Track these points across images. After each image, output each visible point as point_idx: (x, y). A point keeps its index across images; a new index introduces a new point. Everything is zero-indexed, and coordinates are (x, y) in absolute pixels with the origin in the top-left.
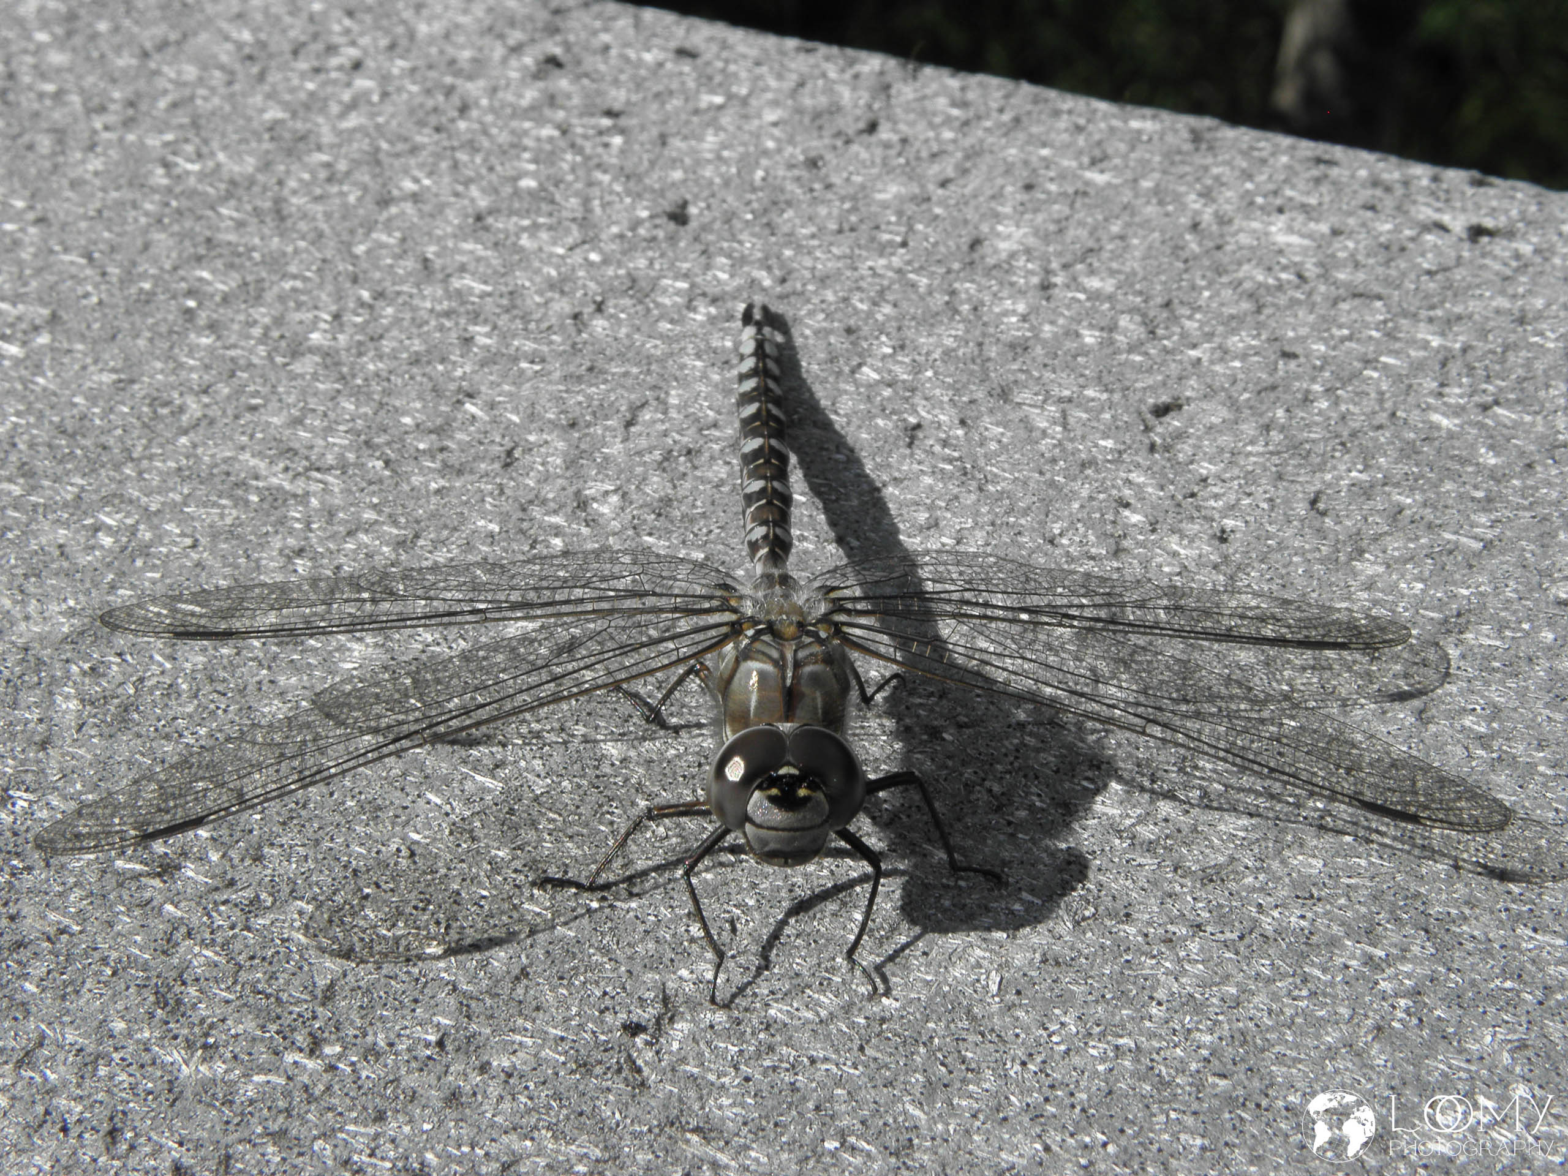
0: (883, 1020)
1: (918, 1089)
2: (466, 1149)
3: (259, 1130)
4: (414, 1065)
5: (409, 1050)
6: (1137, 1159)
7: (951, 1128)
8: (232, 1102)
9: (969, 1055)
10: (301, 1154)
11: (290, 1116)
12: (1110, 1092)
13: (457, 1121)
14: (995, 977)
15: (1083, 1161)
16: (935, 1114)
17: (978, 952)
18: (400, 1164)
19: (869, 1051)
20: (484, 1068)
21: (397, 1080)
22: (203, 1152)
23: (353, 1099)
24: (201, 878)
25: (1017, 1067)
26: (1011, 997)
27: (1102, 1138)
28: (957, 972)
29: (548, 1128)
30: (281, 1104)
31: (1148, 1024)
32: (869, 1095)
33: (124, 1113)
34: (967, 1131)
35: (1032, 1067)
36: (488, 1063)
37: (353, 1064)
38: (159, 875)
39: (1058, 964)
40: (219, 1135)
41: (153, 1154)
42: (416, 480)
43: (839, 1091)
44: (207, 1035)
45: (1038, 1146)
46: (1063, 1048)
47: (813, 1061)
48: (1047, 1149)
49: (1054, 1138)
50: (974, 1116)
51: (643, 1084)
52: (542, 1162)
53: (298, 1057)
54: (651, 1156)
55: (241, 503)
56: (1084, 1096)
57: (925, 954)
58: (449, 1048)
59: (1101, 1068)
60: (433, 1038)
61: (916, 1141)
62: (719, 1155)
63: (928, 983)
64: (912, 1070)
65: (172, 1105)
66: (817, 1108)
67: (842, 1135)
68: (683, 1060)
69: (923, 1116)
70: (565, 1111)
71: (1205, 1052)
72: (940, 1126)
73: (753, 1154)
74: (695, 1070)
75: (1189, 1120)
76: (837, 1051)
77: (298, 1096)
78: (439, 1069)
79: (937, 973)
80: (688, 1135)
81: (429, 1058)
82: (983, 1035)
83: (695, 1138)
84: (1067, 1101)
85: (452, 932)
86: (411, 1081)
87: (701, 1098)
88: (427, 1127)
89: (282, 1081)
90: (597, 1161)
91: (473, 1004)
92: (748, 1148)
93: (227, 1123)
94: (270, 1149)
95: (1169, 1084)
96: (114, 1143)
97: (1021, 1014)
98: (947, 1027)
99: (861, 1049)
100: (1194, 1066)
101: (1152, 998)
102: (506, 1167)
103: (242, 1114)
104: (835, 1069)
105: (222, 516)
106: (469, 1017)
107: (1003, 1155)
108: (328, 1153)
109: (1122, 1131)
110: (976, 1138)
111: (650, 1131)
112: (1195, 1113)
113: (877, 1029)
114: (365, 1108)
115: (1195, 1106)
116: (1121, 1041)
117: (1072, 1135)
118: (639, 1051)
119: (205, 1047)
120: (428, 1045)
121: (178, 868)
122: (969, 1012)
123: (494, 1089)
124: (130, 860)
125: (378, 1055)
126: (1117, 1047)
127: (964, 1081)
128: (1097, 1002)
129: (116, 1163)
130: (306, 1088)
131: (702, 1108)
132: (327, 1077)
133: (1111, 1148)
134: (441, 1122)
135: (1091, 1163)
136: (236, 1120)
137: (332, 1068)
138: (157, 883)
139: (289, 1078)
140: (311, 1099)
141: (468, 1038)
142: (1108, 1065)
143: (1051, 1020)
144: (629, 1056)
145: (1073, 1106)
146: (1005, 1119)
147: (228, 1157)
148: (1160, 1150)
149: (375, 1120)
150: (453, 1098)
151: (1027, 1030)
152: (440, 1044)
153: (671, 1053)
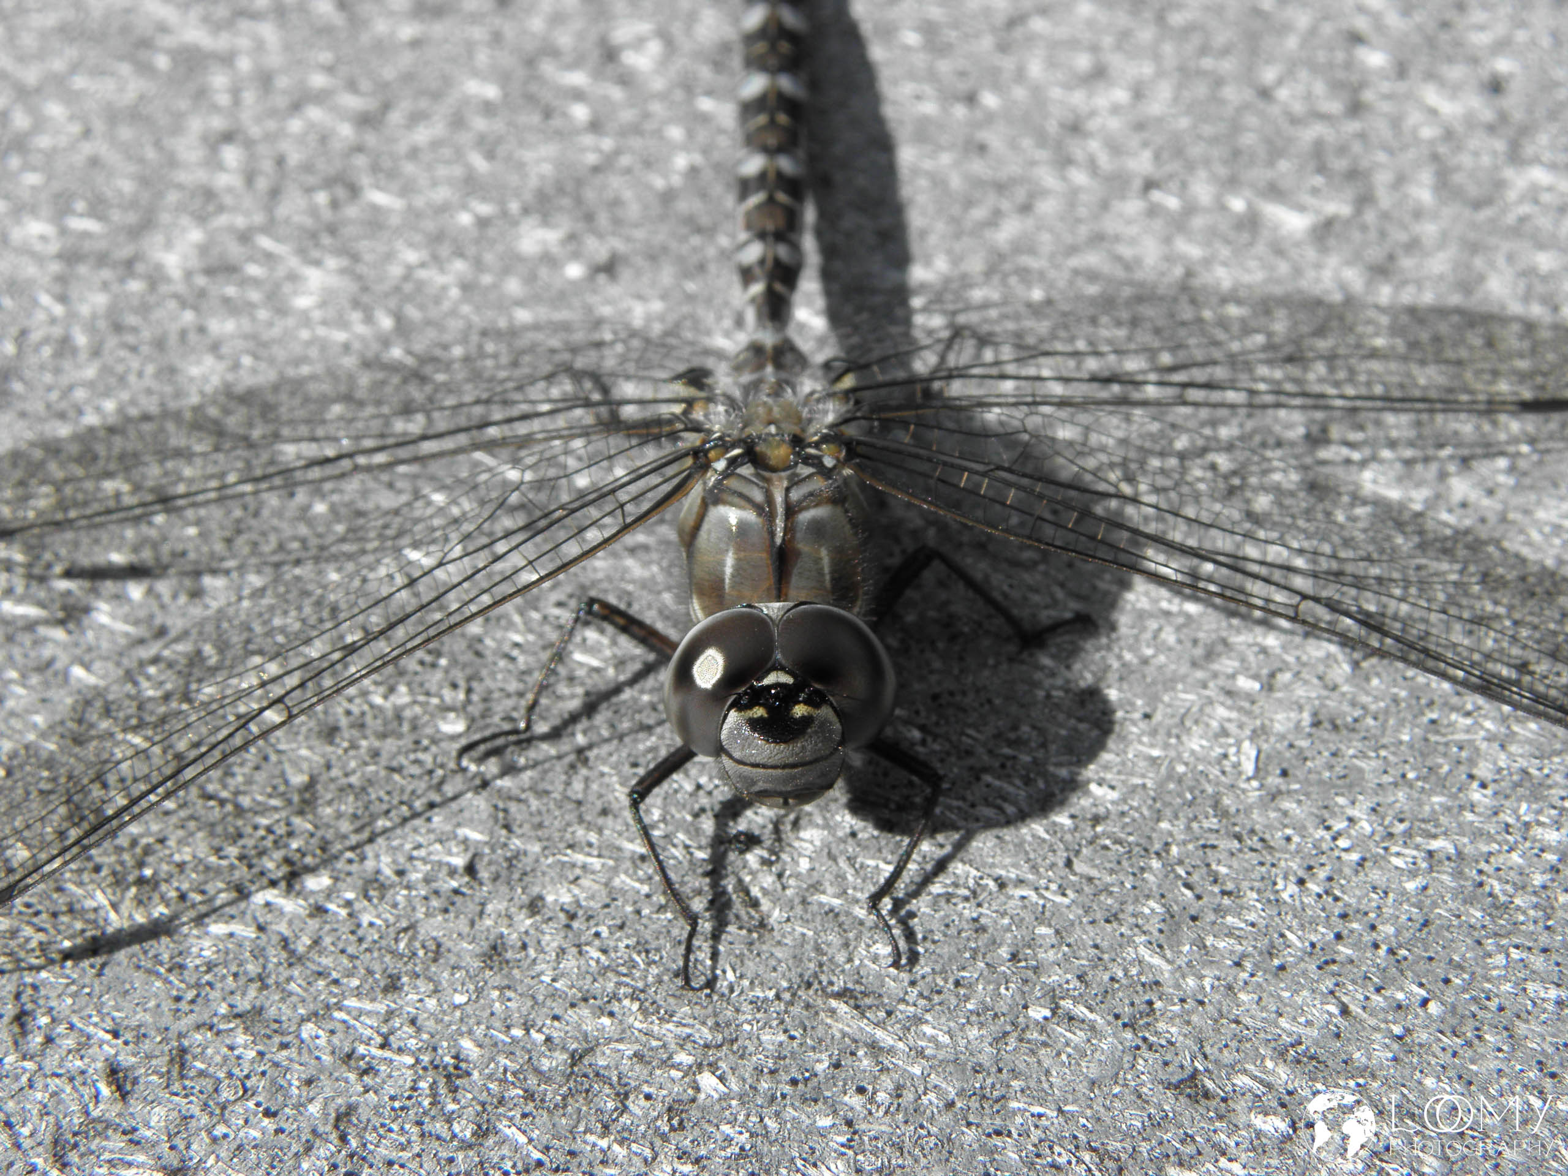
0: (1096, 820)
1: (1154, 926)
2: (517, 1032)
3: (223, 1009)
4: (435, 903)
5: (427, 880)
6: (1471, 1024)
7: (1207, 983)
8: (182, 967)
9: (1223, 870)
10: (284, 1046)
11: (265, 987)
12: (1426, 924)
13: (501, 989)
14: (1249, 750)
15: (1397, 1030)
16: (1182, 961)
17: (1221, 712)
18: (426, 1058)
19: (1079, 866)
20: (534, 906)
21: (412, 927)
22: (146, 1046)
23: (352, 957)
24: (121, 627)
25: (1293, 888)
26: (1274, 781)
27: (1423, 993)
28: (1195, 743)
29: (633, 998)
30: (252, 968)
31: (1469, 816)
32: (1086, 935)
33: (35, 987)
34: (1230, 988)
35: (1311, 886)
36: (541, 898)
37: (348, 904)
38: (62, 623)
39: (1336, 728)
40: (168, 1018)
41: (79, 1051)
43: (1042, 930)
44: (141, 865)
45: (1332, 1009)
46: (1355, 857)
47: (1002, 884)
48: (1345, 1011)
49: (1353, 995)
50: (1238, 964)
51: (762, 925)
52: (628, 1048)
53: (271, 895)
54: (782, 1037)
56: (1390, 930)
57: (1147, 716)
58: (484, 874)
59: (1411, 886)
60: (459, 861)
61: (1158, 1005)
62: (879, 1034)
63: (1154, 761)
64: (1140, 893)
66: (1014, 957)
67: (1053, 998)
68: (816, 887)
69: (1166, 967)
70: (654, 970)
71: (1551, 857)
72: (1191, 982)
73: (928, 1030)
74: (836, 902)
75: (1538, 962)
76: (1034, 868)
77: (275, 955)
78: (472, 908)
79: (1166, 746)
80: (834, 1003)
81: (456, 892)
82: (1238, 837)
83: (842, 1008)
84: (1367, 938)
85: (475, 697)
86: (433, 927)
87: (846, 945)
88: (460, 999)
89: (250, 933)
90: (707, 1046)
91: (513, 807)
92: (919, 1020)
93: (178, 999)
94: (241, 1038)
95: (1506, 906)
96: (24, 1033)
97: (1288, 805)
98: (1189, 828)
99: (1069, 864)
100: (1538, 879)
101: (1471, 777)
102: (576, 1058)
103: (198, 985)
104: (1033, 896)
106: (508, 828)
107: (1283, 1022)
108: (322, 1042)
109: (1447, 981)
110: (1243, 996)
111: (778, 997)
112: (1545, 951)
113: (1089, 834)
114: (370, 972)
115: (1544, 939)
116: (1435, 845)
117: (1378, 990)
118: (752, 873)
119: (141, 881)
120: (452, 872)
121: (87, 610)
122: (1216, 805)
123: (552, 939)
124: (21, 600)
125: (383, 888)
126: (1431, 854)
127: (1218, 910)
128: (1396, 784)
129: (29, 1065)
130: (285, 943)
131: (850, 960)
132: (313, 924)
133: (1433, 1008)
134: (479, 991)
135: (1408, 1031)
136: (190, 995)
137: (319, 910)
138: (59, 634)
139: (261, 928)
140: (294, 959)
141: (509, 860)
142: (1419, 882)
143: (1334, 814)
144: (740, 881)
145: (1376, 946)
146: (1282, 968)
147: (183, 1051)
148: (1501, 1009)
149: (386, 990)
150: (495, 953)
151: (1301, 829)
152: (471, 869)
153: (797, 876)
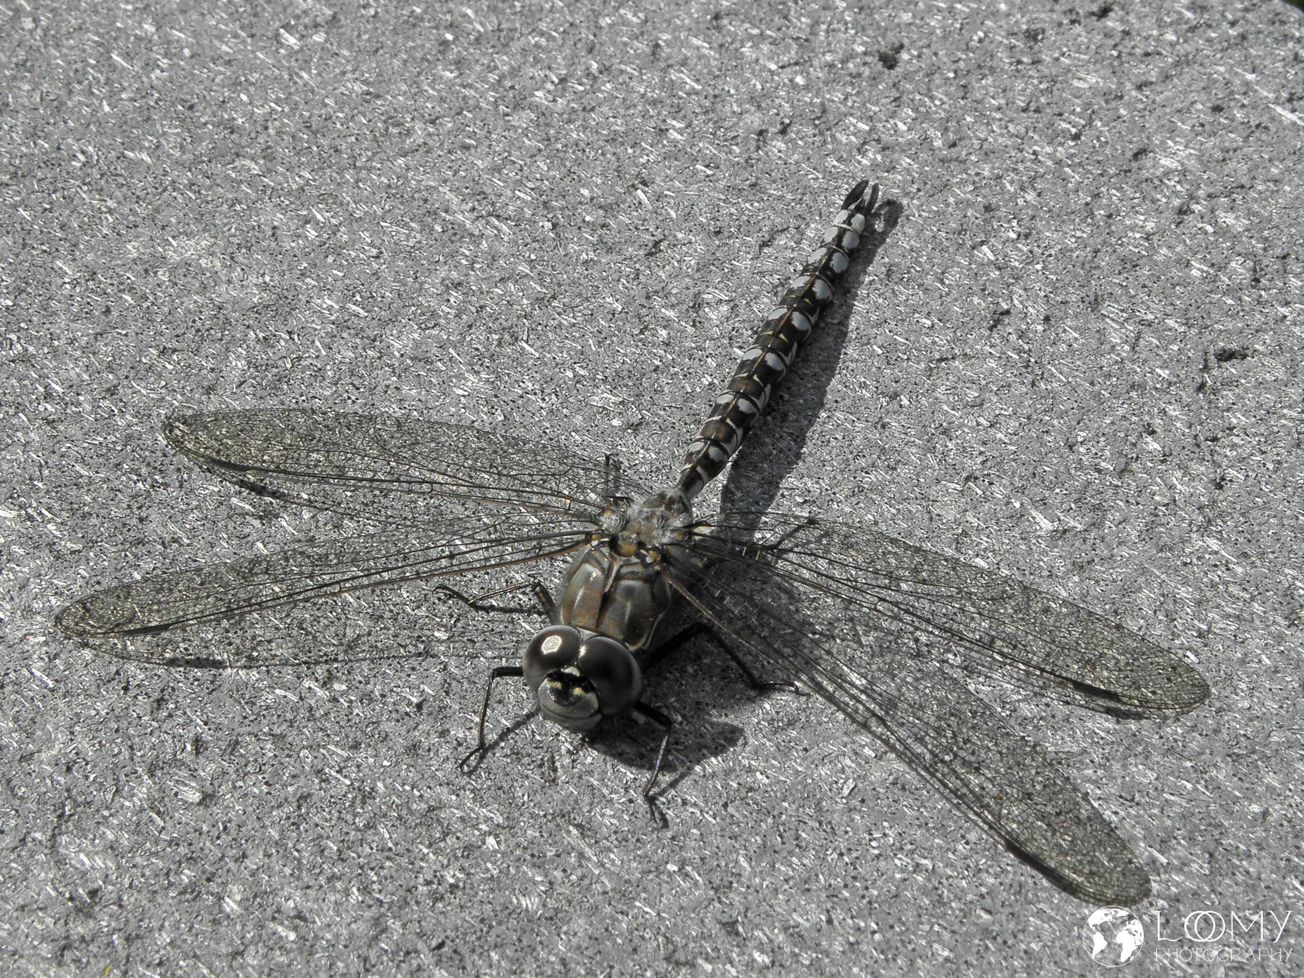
0: (750, 789)
1: (754, 847)
2: (407, 788)
3: (266, 730)
4: (394, 715)
5: (394, 704)
7: (765, 884)
8: (253, 704)
9: (804, 835)
10: (289, 756)
11: (292, 726)
12: (896, 896)
13: (409, 766)
14: (851, 784)
15: (852, 939)
16: (758, 870)
17: (848, 762)
18: (356, 784)
19: (731, 809)
20: (443, 733)
21: (378, 723)
22: (219, 734)
23: (341, 727)
24: (290, 529)
25: (835, 856)
26: (855, 802)
27: (875, 927)
28: (824, 771)
29: (472, 791)
30: (289, 716)
31: (950, 855)
32: (716, 841)
33: (173, 689)
34: (776, 890)
35: (846, 859)
36: (448, 731)
37: (351, 702)
38: (261, 518)
39: (903, 788)
40: (235, 725)
41: (184, 726)
42: (573, 248)
43: (695, 831)
44: (254, 649)
45: (823, 917)
46: (876, 852)
47: (685, 803)
48: (830, 921)
49: (838, 915)
50: (787, 881)
51: (554, 780)
52: (458, 813)
53: (313, 685)
54: (537, 834)
55: (427, 229)
56: (875, 893)
57: (806, 750)
58: (425, 711)
59: (898, 876)
60: (415, 700)
61: (735, 885)
62: (587, 849)
63: (797, 773)
64: (754, 831)
65: (210, 693)
66: (673, 838)
67: (682, 864)
68: (590, 773)
69: (749, 869)
70: (489, 783)
71: (983, 890)
72: (757, 880)
73: (612, 856)
74: (596, 783)
75: (947, 936)
76: (706, 802)
77: (303, 713)
78: (412, 724)
79: (808, 768)
80: (571, 828)
81: (407, 714)
82: (820, 823)
83: (574, 831)
84: (861, 892)
85: (459, 625)
86: (388, 727)
87: (591, 804)
88: (386, 763)
89: (295, 699)
90: (498, 825)
91: (454, 683)
92: (610, 850)
93: (245, 718)
94: (269, 746)
95: (945, 904)
96: (158, 709)
97: (857, 817)
98: (797, 810)
99: (725, 805)
100: (969, 897)
101: (963, 837)
102: (431, 809)
103: (258, 714)
104: (698, 814)
105: (408, 236)
106: (447, 693)
107: (795, 916)
108: (308, 761)
109: (892, 927)
110: (780, 896)
111: (545, 816)
112: (953, 932)
113: (743, 795)
114: (347, 736)
115: (956, 927)
116: (923, 861)
117: (852, 918)
118: (561, 756)
119: (250, 658)
120: (410, 704)
121: (277, 516)
122: (818, 804)
123: (445, 751)
124: (243, 500)
125: (371, 700)
126: (918, 865)
127: (791, 853)
128: (920, 826)
129: (155, 724)
130: (311, 708)
131: (589, 812)
132: (329, 705)
133: (877, 937)
134: (397, 763)
135: (857, 942)
136: (252, 718)
137: (335, 700)
138: (257, 523)
139: (301, 698)
140: (311, 718)
141: (441, 708)
142: (905, 875)
143: (877, 829)
144: (553, 757)
145: (863, 897)
146: (808, 890)
147: (237, 742)
148: (914, 950)
149: (351, 748)
150: (413, 749)
151: (856, 831)
152: (419, 706)
153: (583, 764)
